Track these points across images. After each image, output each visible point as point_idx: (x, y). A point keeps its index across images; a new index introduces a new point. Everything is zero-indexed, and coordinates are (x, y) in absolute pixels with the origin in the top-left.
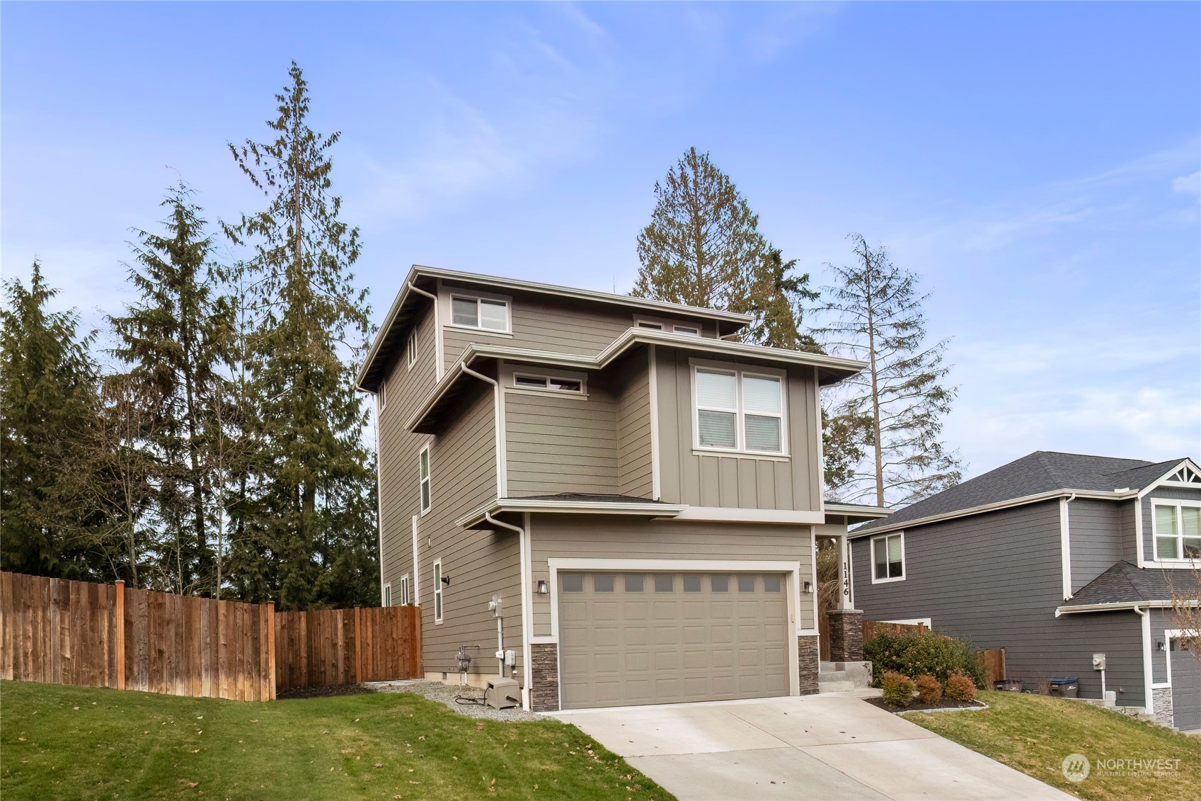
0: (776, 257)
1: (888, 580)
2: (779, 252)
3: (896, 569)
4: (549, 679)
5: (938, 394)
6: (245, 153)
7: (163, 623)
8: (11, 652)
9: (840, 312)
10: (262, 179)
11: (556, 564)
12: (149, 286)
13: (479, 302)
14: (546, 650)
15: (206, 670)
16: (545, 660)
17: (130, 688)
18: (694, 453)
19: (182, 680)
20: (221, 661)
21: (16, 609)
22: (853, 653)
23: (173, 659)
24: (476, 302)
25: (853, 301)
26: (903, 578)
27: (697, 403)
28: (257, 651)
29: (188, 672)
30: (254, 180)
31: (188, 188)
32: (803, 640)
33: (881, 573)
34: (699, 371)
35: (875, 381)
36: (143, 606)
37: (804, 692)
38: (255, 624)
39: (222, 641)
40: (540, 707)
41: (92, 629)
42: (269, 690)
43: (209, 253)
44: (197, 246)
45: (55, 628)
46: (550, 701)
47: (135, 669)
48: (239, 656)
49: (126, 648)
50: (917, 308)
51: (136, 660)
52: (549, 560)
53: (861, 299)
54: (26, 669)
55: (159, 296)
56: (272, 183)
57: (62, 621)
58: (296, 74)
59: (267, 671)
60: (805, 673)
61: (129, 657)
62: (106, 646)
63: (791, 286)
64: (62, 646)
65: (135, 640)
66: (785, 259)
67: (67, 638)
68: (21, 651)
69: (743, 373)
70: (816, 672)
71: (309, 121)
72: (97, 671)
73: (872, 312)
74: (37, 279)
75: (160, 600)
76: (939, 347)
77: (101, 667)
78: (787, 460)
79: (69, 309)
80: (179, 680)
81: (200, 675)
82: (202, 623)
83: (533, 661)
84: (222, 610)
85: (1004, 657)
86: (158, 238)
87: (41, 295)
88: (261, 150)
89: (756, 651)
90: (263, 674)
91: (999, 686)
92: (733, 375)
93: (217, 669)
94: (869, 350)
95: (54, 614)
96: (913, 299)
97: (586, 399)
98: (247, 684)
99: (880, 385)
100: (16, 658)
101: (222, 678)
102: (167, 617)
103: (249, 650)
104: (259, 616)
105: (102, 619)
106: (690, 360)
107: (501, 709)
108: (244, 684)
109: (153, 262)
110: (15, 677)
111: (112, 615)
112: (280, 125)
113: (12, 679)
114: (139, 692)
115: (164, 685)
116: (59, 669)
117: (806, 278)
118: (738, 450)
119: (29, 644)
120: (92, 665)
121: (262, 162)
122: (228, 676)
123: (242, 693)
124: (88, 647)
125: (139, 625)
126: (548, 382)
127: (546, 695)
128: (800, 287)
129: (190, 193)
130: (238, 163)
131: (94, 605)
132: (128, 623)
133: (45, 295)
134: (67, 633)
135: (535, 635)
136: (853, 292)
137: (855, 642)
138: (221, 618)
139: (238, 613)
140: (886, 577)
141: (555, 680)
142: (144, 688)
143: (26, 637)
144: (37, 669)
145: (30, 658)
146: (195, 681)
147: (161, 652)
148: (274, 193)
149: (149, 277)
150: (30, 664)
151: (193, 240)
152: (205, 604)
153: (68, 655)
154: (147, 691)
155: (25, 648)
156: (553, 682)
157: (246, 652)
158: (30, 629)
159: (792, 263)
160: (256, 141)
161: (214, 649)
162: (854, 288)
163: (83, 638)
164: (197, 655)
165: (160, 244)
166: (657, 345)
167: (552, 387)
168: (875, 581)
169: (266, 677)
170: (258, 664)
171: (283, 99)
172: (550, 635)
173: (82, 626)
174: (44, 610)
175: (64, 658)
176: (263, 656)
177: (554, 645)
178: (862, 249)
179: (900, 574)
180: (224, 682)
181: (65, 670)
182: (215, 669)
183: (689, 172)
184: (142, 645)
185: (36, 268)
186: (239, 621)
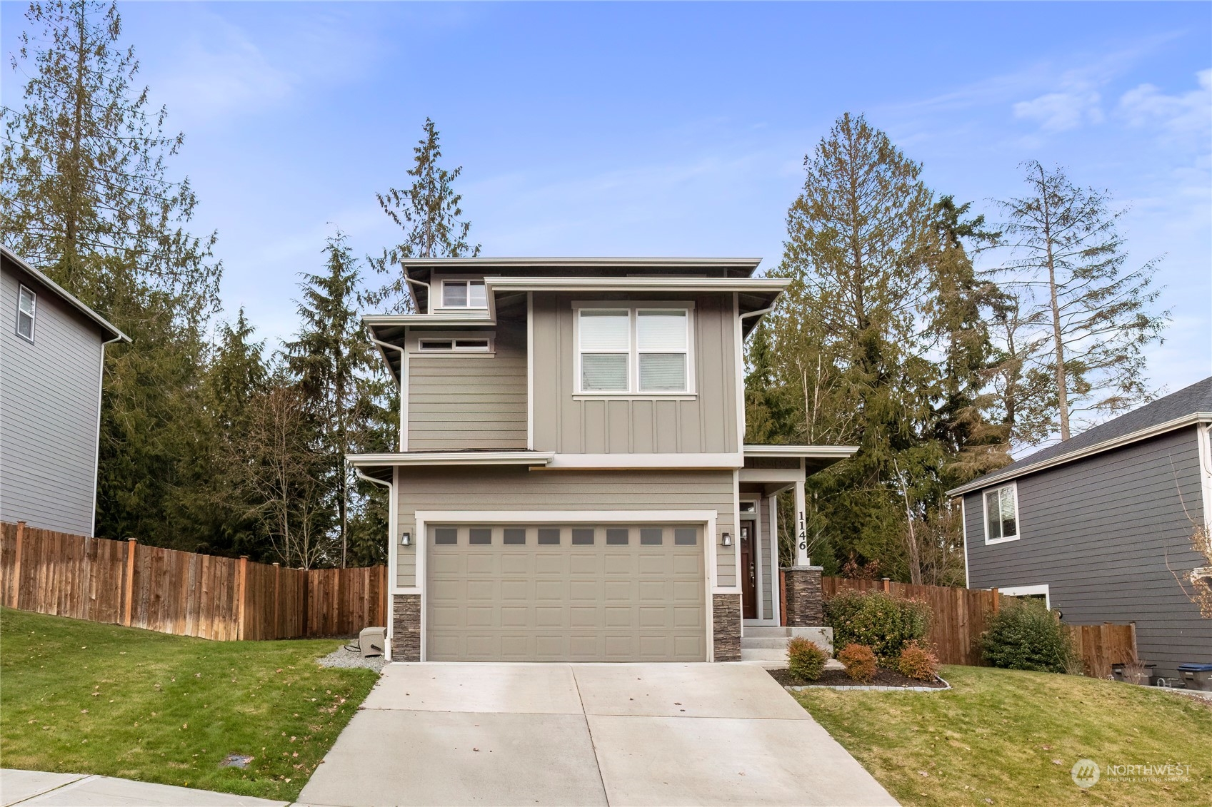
0: (947, 204)
1: (1002, 539)
2: (951, 198)
3: (1009, 528)
4: (410, 630)
5: (1143, 323)
6: (389, 200)
7: (161, 573)
8: (57, 593)
9: (1010, 249)
10: (402, 217)
11: (422, 517)
12: (311, 315)
13: (469, 284)
14: (409, 601)
15: (190, 613)
16: (406, 610)
17: (134, 625)
18: (575, 398)
19: (171, 621)
20: (202, 605)
21: (62, 561)
22: (807, 616)
23: (166, 603)
24: (465, 285)
25: (1029, 235)
26: (1017, 537)
27: (579, 347)
28: (230, 598)
29: (176, 614)
30: (395, 219)
31: (342, 235)
32: (719, 599)
33: (995, 534)
34: (583, 314)
35: (1057, 318)
36: (147, 559)
37: (720, 658)
38: (231, 575)
39: (204, 589)
40: (399, 657)
41: (111, 578)
42: (237, 631)
43: (357, 284)
44: (348, 279)
45: (87, 575)
46: (411, 653)
47: (139, 610)
48: (216, 602)
49: (133, 593)
50: (1110, 229)
51: (140, 603)
52: (416, 512)
53: (1039, 231)
54: (65, 607)
55: (319, 323)
56: (410, 219)
57: (91, 570)
58: (430, 128)
59: (237, 616)
60: (721, 636)
61: (135, 601)
62: (120, 591)
63: (966, 231)
64: (90, 591)
65: (141, 585)
66: (957, 204)
67: (94, 584)
68: (63, 593)
69: (637, 310)
70: (736, 636)
71: (439, 164)
72: (113, 611)
73: (1051, 241)
74: (241, 322)
75: (160, 555)
76: (1147, 269)
77: (115, 607)
78: (694, 398)
79: (262, 341)
80: (169, 620)
81: (185, 617)
82: (189, 575)
83: (395, 611)
84: (206, 563)
85: (1134, 634)
86: (317, 277)
87: (244, 332)
88: (400, 195)
89: (662, 609)
90: (234, 618)
91: (1117, 671)
92: (626, 314)
93: (199, 613)
94: (1049, 285)
95: (86, 565)
96: (1104, 219)
97: (493, 356)
98: (222, 626)
99: (1063, 323)
100: (59, 598)
101: (202, 619)
102: (165, 568)
103: (224, 598)
104: (234, 568)
105: (119, 569)
106: (573, 303)
107: (367, 657)
108: (219, 626)
109: (314, 295)
110: (58, 613)
111: (125, 566)
112: (419, 172)
113: (55, 614)
114: (139, 629)
115: (158, 624)
116: (87, 608)
117: (980, 220)
118: (630, 392)
119: (69, 588)
120: (110, 606)
121: (401, 205)
122: (207, 618)
123: (217, 633)
124: (108, 591)
125: (145, 574)
126: (454, 345)
127: (407, 645)
128: (976, 230)
129: (344, 239)
130: (384, 208)
131: (114, 558)
132: (136, 573)
133: (247, 332)
134: (94, 580)
135: (398, 586)
136: (1027, 224)
137: (811, 603)
138: (205, 569)
139: (218, 566)
140: (1000, 536)
141: (417, 631)
142: (143, 625)
143: (67, 582)
144: (72, 608)
145: (69, 599)
146: (181, 622)
147: (158, 597)
148: (410, 226)
149: (312, 309)
150: (69, 603)
151: (344, 275)
152: (193, 558)
153: (94, 598)
154: (145, 628)
155: (66, 590)
156: (415, 633)
157: (222, 598)
158: (70, 575)
159: (966, 207)
160: (397, 189)
161: (198, 595)
162: (1028, 220)
163: (105, 582)
164: (184, 600)
165: (321, 282)
166: (534, 292)
167: (455, 349)
168: (988, 542)
169: (236, 621)
170: (230, 609)
171: (420, 151)
172: (415, 586)
173: (104, 575)
174: (81, 561)
175: (91, 599)
176: (235, 602)
177: (417, 597)
178: (1038, 175)
179: (1014, 533)
180: (203, 623)
181: (91, 609)
182: (197, 612)
183: (842, 138)
184: (145, 591)
185: (242, 311)
186: (218, 573)
